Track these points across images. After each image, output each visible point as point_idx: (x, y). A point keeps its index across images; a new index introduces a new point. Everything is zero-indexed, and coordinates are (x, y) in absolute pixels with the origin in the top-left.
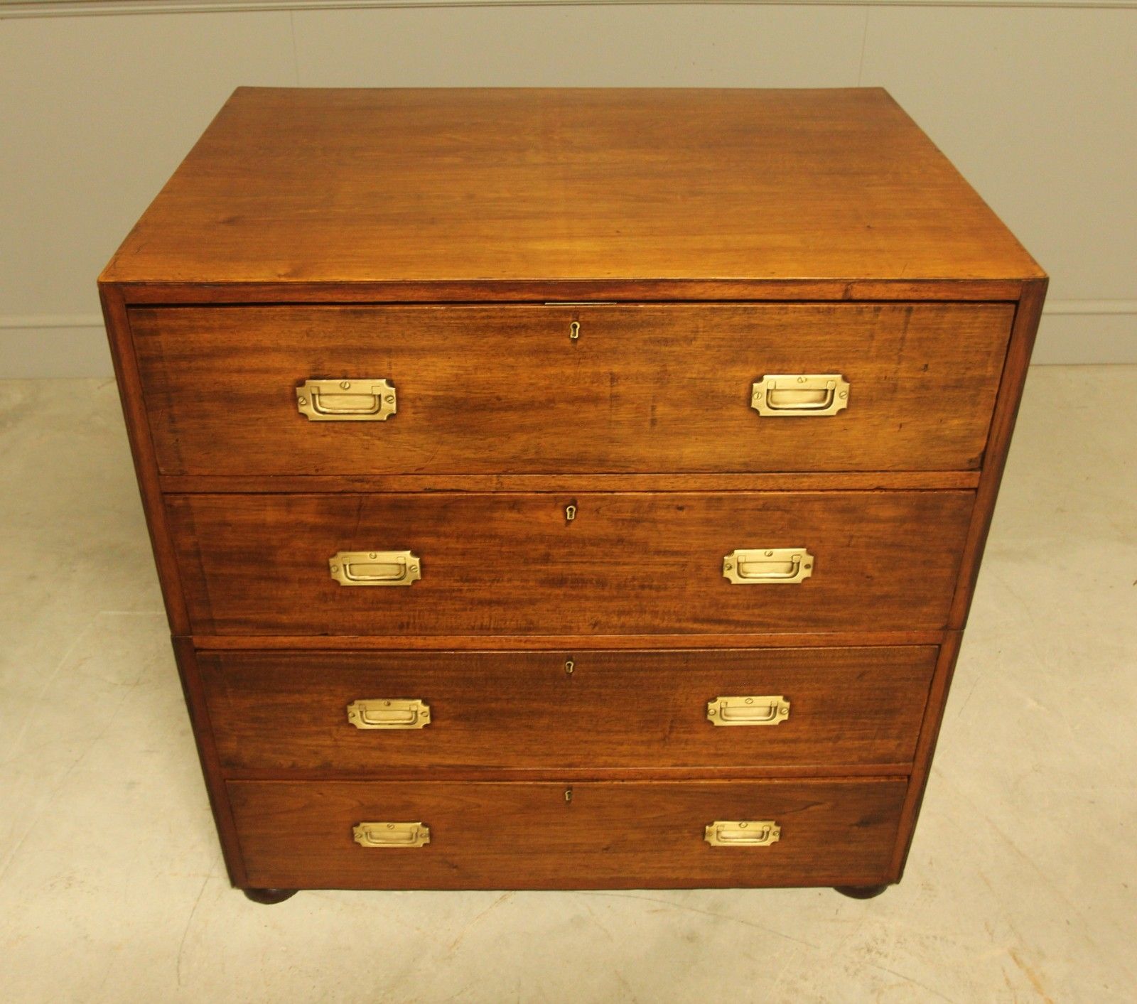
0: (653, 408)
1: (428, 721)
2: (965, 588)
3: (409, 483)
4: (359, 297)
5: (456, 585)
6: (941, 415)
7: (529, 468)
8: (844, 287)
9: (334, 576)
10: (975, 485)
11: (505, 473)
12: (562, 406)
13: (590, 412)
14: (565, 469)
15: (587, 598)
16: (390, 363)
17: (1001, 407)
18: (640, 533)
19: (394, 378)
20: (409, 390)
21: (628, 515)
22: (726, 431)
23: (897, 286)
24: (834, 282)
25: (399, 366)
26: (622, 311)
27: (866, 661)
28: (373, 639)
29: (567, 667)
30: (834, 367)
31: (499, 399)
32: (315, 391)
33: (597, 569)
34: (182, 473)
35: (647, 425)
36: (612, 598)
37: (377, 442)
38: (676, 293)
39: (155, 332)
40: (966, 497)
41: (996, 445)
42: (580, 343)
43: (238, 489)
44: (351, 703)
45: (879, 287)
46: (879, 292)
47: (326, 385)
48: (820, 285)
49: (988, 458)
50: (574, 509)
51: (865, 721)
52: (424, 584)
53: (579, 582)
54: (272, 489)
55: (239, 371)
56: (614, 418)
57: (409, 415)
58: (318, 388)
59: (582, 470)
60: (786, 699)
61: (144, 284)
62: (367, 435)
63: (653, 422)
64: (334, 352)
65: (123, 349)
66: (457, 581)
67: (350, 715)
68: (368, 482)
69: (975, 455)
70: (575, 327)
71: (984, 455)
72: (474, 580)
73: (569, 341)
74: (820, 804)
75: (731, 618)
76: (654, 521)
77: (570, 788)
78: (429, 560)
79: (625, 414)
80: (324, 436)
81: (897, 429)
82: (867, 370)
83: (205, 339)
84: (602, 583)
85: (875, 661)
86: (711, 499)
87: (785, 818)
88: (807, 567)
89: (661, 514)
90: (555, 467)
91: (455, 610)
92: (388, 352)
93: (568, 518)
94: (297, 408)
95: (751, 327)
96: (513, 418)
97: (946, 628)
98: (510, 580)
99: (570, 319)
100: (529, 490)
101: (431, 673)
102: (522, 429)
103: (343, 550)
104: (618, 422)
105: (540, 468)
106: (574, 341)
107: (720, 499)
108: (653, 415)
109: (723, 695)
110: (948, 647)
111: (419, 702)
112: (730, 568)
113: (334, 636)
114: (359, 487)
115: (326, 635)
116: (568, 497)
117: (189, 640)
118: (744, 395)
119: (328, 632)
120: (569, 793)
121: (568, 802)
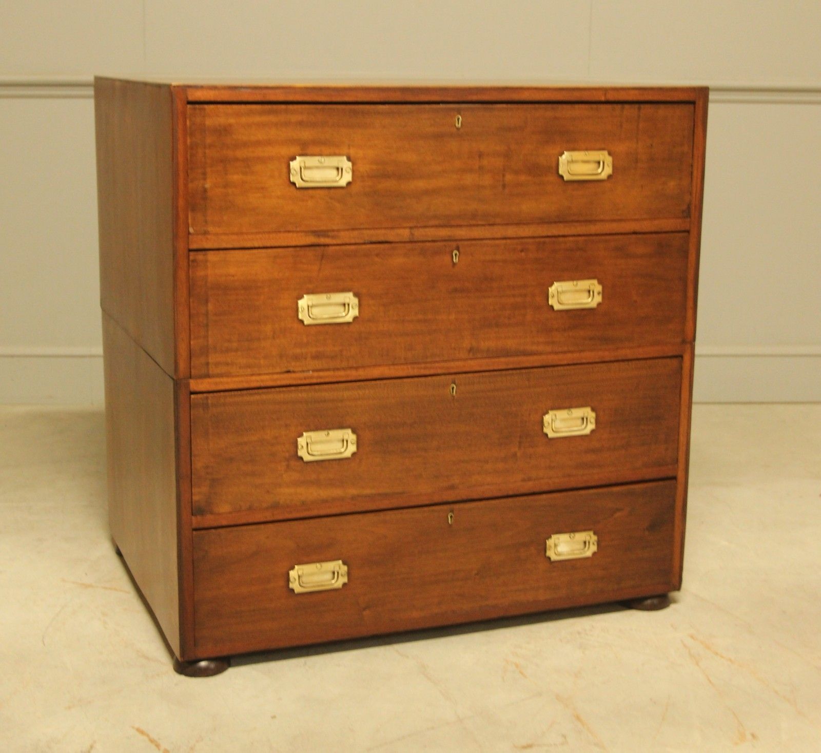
0: (504, 176)
1: (355, 449)
2: (691, 308)
3: (355, 236)
4: (335, 98)
6: (663, 179)
7: (432, 223)
8: (603, 93)
9: (300, 316)
10: (688, 228)
11: (416, 227)
12: (451, 175)
13: (468, 180)
14: (454, 223)
16: (349, 145)
17: (695, 173)
18: (497, 272)
19: (352, 156)
20: (361, 165)
21: (490, 258)
22: (546, 192)
23: (632, 92)
24: (599, 89)
25: (355, 147)
26: (485, 108)
28: (321, 374)
29: (451, 389)
30: (603, 146)
31: (414, 170)
32: (303, 165)
34: (206, 233)
35: (500, 188)
37: (338, 205)
38: (515, 97)
40: (683, 237)
41: (695, 199)
42: (461, 131)
44: (301, 435)
45: (623, 93)
46: (622, 97)
47: (310, 161)
48: (592, 92)
49: (692, 208)
50: (458, 253)
51: (644, 428)
52: (360, 321)
54: (265, 244)
56: (481, 183)
57: (359, 183)
58: (304, 162)
59: (462, 223)
60: (593, 410)
61: (200, 87)
62: (331, 199)
63: (504, 186)
67: (299, 447)
68: (328, 237)
69: (684, 207)
70: (458, 119)
71: (690, 206)
73: (455, 129)
74: (621, 510)
75: (555, 339)
76: (506, 262)
77: (452, 511)
78: (364, 300)
79: (487, 181)
80: (303, 200)
81: (640, 189)
82: (621, 148)
85: (645, 372)
86: (539, 243)
87: (600, 527)
88: (599, 294)
90: (445, 221)
91: (380, 343)
93: (454, 260)
94: (289, 178)
95: (556, 118)
96: (422, 184)
97: (684, 342)
99: (456, 114)
100: (429, 240)
101: (359, 403)
102: (427, 192)
103: (308, 293)
104: (484, 187)
105: (436, 222)
106: (458, 129)
107: (544, 243)
108: (503, 181)
109: (552, 409)
110: (687, 357)
111: (349, 431)
112: (553, 296)
113: (294, 372)
114: (323, 240)
115: (288, 372)
116: (454, 244)
117: (188, 385)
118: (554, 165)
119: (291, 369)
120: (451, 517)
121: (450, 526)
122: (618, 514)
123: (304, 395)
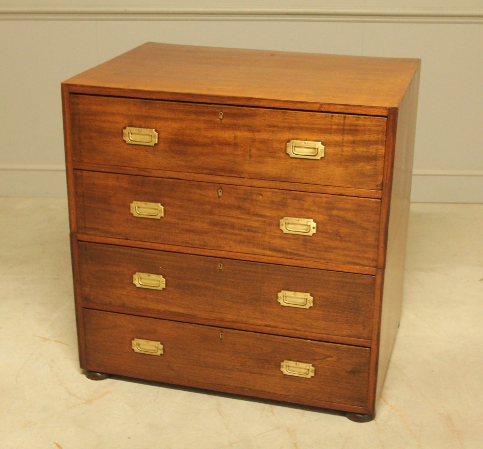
0: (250, 150)
1: (164, 286)
2: (382, 247)
3: (161, 173)
4: (147, 97)
5: (177, 221)
6: (362, 164)
7: (205, 172)
8: (319, 106)
9: (132, 212)
10: (380, 197)
11: (197, 173)
12: (217, 146)
13: (227, 150)
14: (218, 173)
15: (227, 233)
16: (156, 123)
17: (386, 162)
18: (247, 205)
19: (157, 129)
20: (163, 135)
21: (242, 196)
22: (279, 163)
23: (339, 107)
24: (315, 103)
25: (160, 124)
26: (238, 109)
27: (344, 280)
28: (144, 243)
29: (220, 266)
30: (318, 139)
31: (194, 141)
32: (129, 132)
33: (231, 220)
34: (81, 161)
35: (248, 157)
36: (236, 234)
37: (150, 155)
38: (257, 103)
39: (78, 104)
40: (376, 202)
41: (386, 180)
42: (223, 121)
43: (100, 170)
44: (134, 273)
45: (332, 106)
46: (332, 109)
47: (134, 130)
48: (310, 104)
49: (384, 185)
50: (221, 191)
51: (347, 312)
52: (165, 219)
53: (224, 225)
54: (113, 171)
55: (104, 122)
56: (236, 153)
57: (162, 145)
58: (131, 130)
59: (224, 174)
60: (311, 295)
61: (76, 85)
62: (147, 152)
63: (250, 156)
64: (138, 117)
65: (66, 110)
66: (177, 219)
67: (134, 279)
68: (146, 171)
69: (379, 183)
70: (221, 114)
71: (382, 183)
72: (184, 220)
73: (219, 120)
74: (331, 357)
75: (285, 250)
76: (252, 200)
77: (222, 332)
78: (167, 208)
79: (239, 152)
80: (132, 150)
81: (345, 168)
83: (94, 108)
84: (233, 226)
85: (348, 280)
86: (273, 192)
87: (316, 363)
88: (314, 228)
89: (254, 197)
90: (214, 172)
91: (176, 233)
92: (156, 118)
93: (219, 195)
94: (122, 138)
96: (199, 149)
97: (376, 267)
98: (197, 221)
99: (219, 111)
100: (205, 181)
101: (166, 262)
102: (202, 154)
103: (136, 200)
104: (237, 155)
105: (208, 172)
106: (221, 120)
107: (276, 192)
108: (250, 153)
109: (284, 290)
110: (378, 277)
111: (161, 276)
112: (282, 225)
113: (130, 240)
114: (143, 173)
115: (127, 239)
116: (220, 185)
117: (76, 236)
118: (283, 147)
119: (128, 238)
120: (222, 334)
121: (221, 339)
122: (329, 359)
123: (136, 253)
